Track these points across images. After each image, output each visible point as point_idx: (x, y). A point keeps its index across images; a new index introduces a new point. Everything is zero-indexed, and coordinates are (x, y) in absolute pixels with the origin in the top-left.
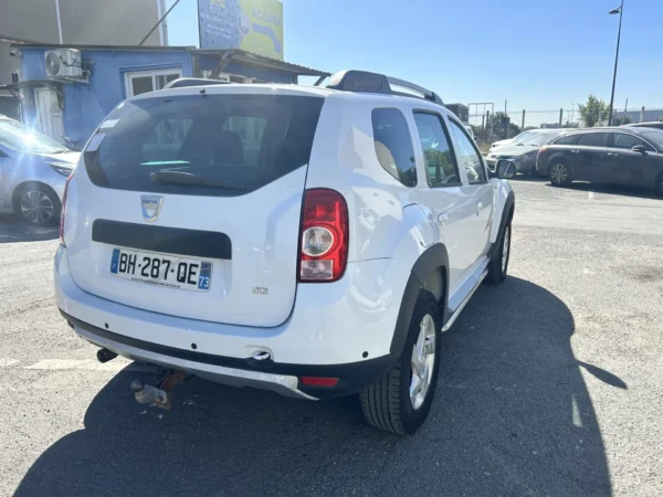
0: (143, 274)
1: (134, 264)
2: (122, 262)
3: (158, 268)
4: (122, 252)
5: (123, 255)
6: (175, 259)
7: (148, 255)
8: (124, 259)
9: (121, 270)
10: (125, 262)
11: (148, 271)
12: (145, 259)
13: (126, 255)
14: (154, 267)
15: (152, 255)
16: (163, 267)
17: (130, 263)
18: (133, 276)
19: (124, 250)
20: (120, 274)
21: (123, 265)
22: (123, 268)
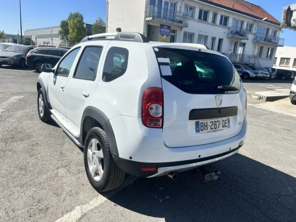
0: (211, 129)
1: (207, 126)
2: (201, 126)
3: (216, 125)
4: (200, 122)
5: (201, 123)
6: (220, 119)
7: (211, 121)
8: (202, 125)
9: (201, 130)
10: (203, 126)
11: (213, 127)
12: (211, 122)
13: (202, 123)
14: (215, 125)
15: (213, 120)
16: (218, 123)
17: (205, 126)
18: (207, 131)
19: (201, 121)
20: (201, 132)
21: (202, 128)
22: (202, 129)
